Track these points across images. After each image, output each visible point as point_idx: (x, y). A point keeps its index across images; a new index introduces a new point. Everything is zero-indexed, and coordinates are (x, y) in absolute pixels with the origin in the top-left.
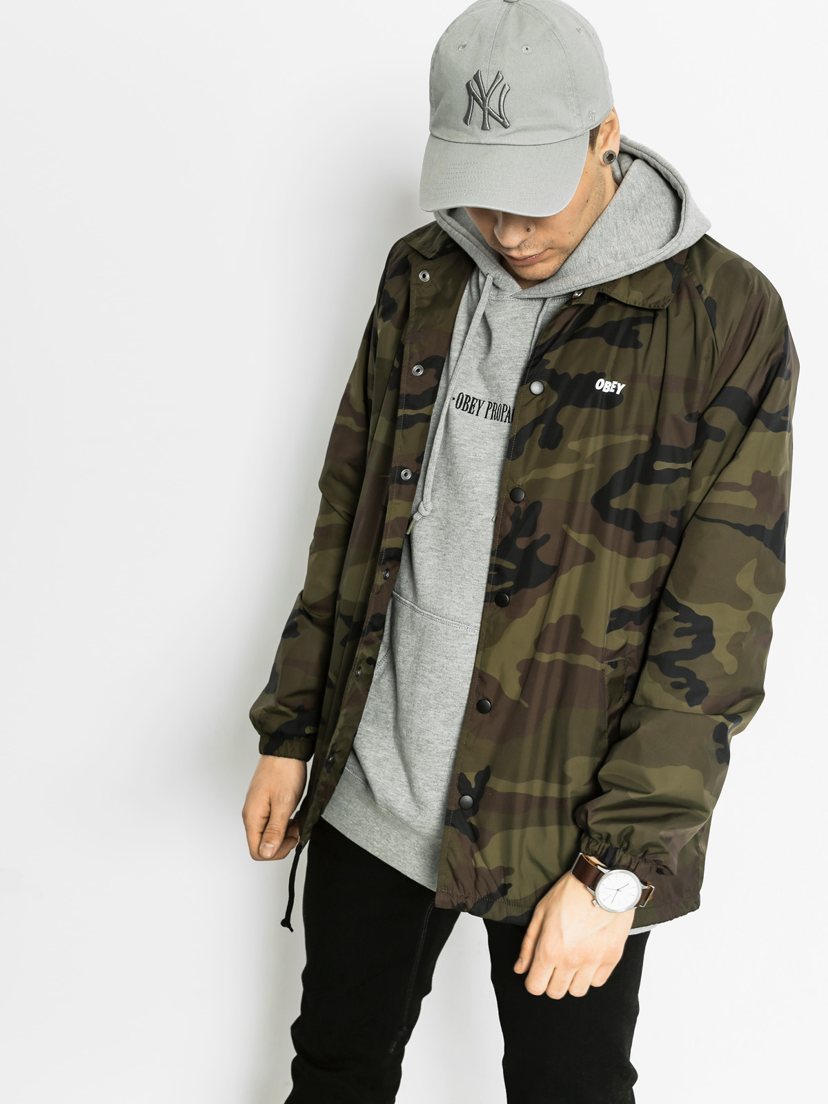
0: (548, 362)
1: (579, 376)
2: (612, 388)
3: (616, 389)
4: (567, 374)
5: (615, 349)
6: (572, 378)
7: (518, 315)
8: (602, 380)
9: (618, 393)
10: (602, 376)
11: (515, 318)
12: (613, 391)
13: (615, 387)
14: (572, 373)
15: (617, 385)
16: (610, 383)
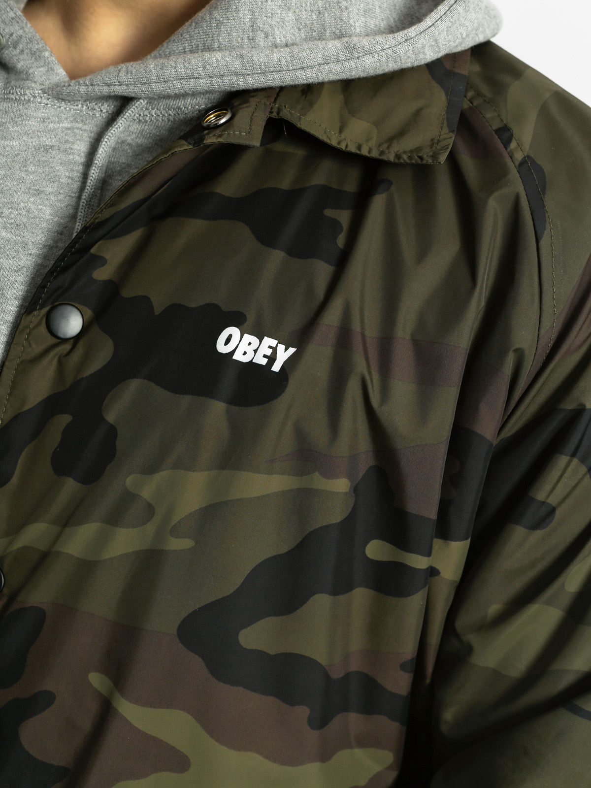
0: (102, 261)
1: (175, 311)
2: (260, 353)
3: (272, 359)
4: (146, 299)
5: (276, 257)
6: (158, 310)
7: (54, 142)
8: (234, 331)
9: (276, 367)
10: (238, 320)
11: (47, 149)
12: (264, 362)
13: (269, 352)
14: (159, 302)
15: (275, 349)
16: (255, 340)
